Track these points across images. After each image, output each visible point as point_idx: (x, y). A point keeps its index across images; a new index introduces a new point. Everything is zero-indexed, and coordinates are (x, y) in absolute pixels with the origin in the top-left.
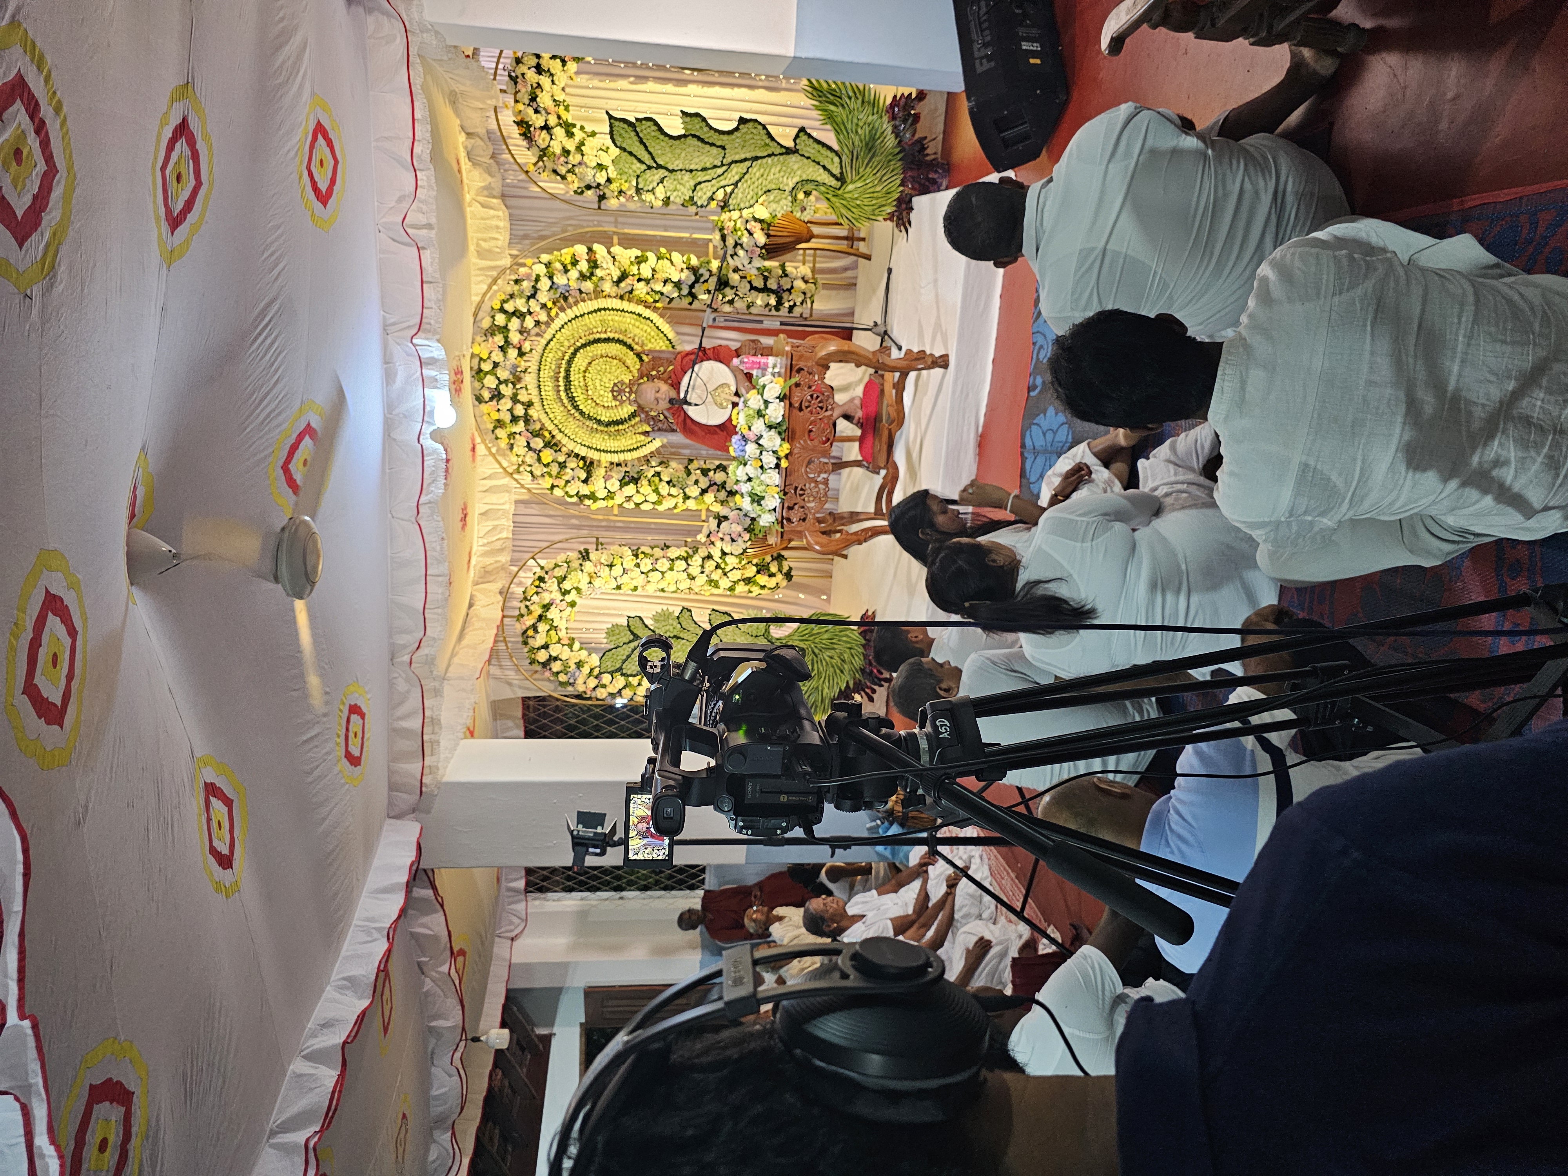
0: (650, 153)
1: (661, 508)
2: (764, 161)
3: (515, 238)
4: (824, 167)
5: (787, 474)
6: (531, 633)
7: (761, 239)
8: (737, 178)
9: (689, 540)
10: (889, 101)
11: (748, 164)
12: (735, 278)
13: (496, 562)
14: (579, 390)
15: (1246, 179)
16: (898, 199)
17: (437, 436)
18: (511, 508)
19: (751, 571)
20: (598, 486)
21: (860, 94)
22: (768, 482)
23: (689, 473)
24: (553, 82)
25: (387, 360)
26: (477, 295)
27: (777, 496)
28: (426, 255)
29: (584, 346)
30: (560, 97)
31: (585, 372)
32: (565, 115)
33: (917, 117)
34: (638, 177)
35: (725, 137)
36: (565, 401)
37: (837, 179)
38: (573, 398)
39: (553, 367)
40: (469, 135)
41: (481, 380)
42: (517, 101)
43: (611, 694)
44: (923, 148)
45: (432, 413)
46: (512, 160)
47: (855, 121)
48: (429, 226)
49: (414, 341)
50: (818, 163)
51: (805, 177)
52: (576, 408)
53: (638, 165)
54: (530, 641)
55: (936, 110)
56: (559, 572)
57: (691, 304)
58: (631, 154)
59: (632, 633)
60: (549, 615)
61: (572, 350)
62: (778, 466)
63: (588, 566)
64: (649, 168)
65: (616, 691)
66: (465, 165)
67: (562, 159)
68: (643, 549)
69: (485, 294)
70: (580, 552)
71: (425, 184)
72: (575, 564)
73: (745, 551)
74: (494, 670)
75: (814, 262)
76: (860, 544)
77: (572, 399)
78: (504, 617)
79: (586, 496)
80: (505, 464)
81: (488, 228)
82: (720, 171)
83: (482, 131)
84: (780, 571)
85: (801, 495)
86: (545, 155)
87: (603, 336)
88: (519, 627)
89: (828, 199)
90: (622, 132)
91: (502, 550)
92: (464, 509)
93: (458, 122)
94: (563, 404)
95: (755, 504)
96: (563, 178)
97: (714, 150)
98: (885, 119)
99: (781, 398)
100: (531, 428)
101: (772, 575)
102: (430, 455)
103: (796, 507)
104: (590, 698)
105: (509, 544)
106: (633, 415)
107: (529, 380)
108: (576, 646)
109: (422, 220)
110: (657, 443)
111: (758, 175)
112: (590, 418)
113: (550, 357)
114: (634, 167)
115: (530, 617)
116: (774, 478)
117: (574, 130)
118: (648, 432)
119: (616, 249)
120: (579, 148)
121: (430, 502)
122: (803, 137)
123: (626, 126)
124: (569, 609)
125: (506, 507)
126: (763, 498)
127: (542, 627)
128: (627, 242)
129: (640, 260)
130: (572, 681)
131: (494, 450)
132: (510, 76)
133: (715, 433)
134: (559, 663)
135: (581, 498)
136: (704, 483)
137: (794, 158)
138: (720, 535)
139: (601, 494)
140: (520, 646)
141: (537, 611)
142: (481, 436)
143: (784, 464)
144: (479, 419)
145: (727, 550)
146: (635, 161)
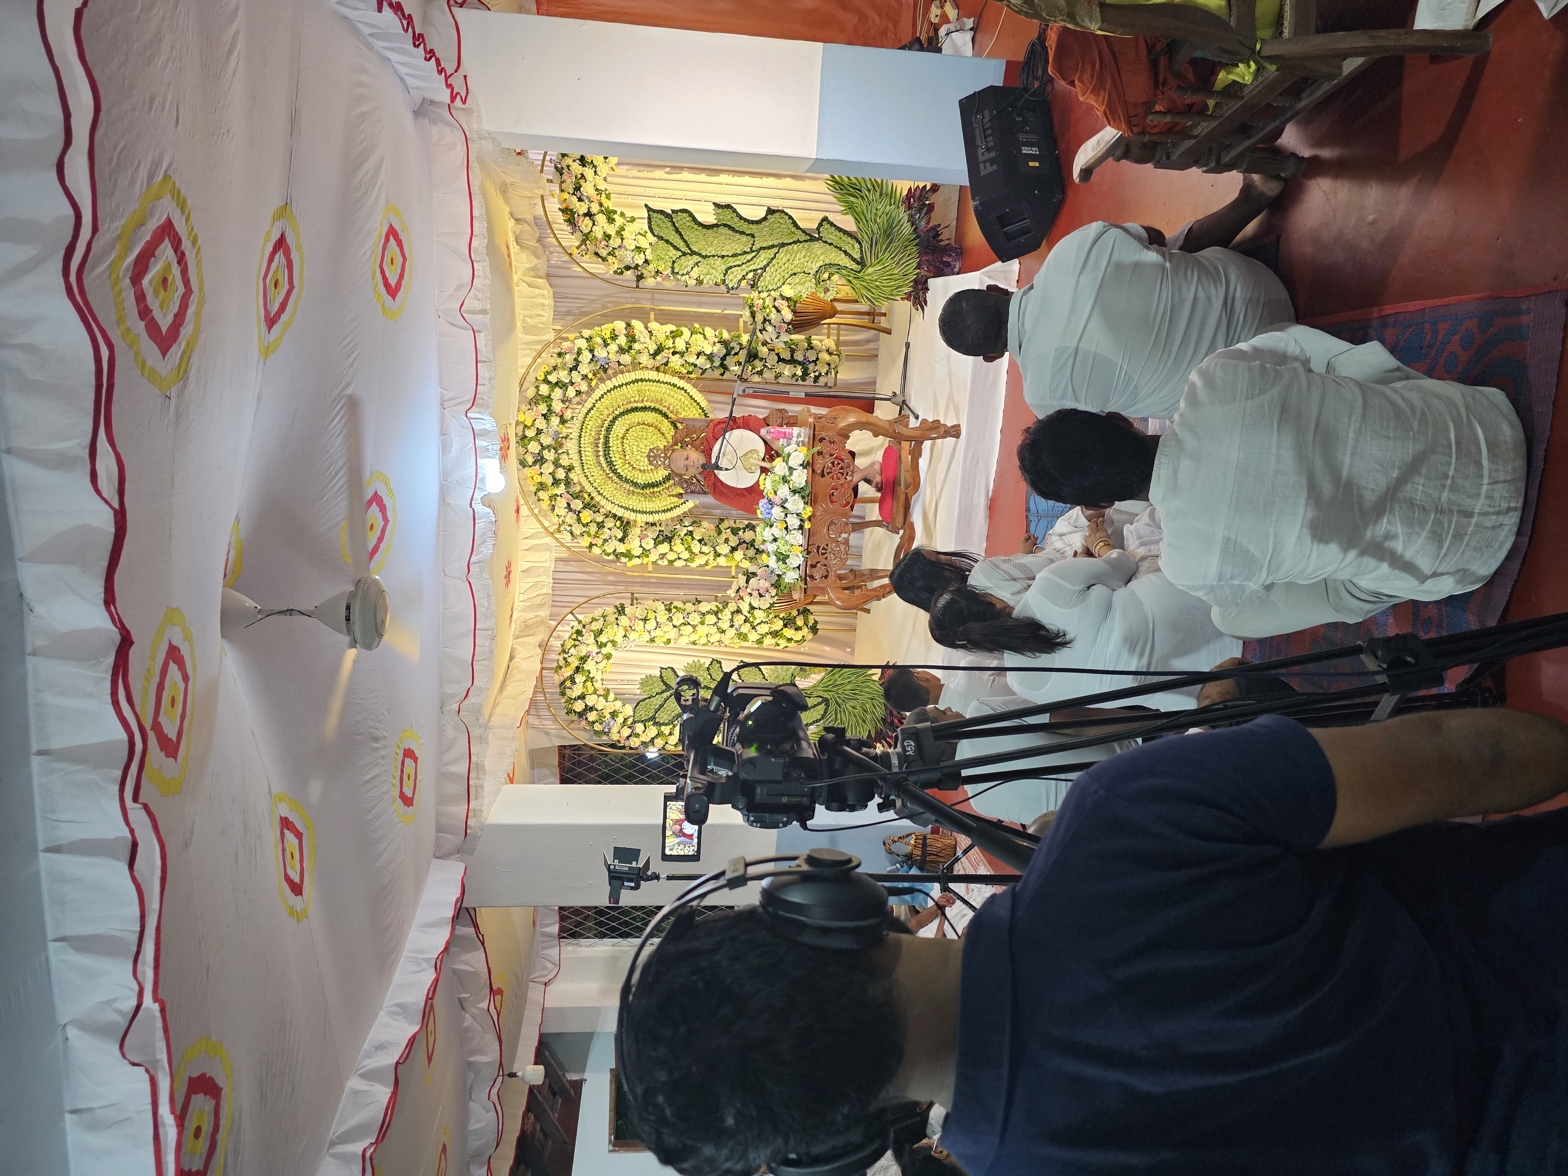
0: (685, 241)
1: (693, 565)
2: (790, 247)
3: (558, 315)
4: (845, 252)
5: (810, 535)
6: (568, 683)
7: (788, 315)
8: (765, 263)
9: (719, 595)
10: (905, 193)
11: (775, 250)
12: (763, 351)
13: (537, 616)
14: (617, 455)
15: (1200, 287)
16: (915, 281)
17: (487, 501)
18: (550, 565)
19: (778, 625)
20: (634, 544)
21: (878, 187)
22: (792, 541)
23: (720, 533)
24: (595, 172)
25: (443, 432)
26: (522, 367)
27: (800, 555)
28: (481, 337)
29: (622, 414)
30: (602, 186)
31: (623, 438)
32: (606, 203)
33: (931, 207)
34: (674, 262)
35: (754, 227)
36: (604, 465)
37: (858, 263)
38: (612, 462)
39: (593, 434)
40: (518, 220)
41: (525, 446)
42: (562, 191)
43: (643, 743)
44: (937, 235)
45: (483, 480)
46: (556, 243)
47: (874, 211)
48: (484, 312)
49: (468, 414)
50: (841, 250)
51: (827, 262)
52: (614, 471)
53: (674, 252)
54: (568, 691)
55: (950, 199)
56: (596, 626)
57: (722, 374)
58: (667, 241)
59: (665, 683)
60: (586, 667)
61: (611, 418)
62: (801, 527)
63: (624, 621)
64: (684, 254)
65: (648, 740)
66: (514, 248)
67: (604, 243)
68: (675, 603)
69: (530, 367)
70: (616, 606)
71: (481, 273)
72: (612, 618)
73: (772, 605)
74: (532, 720)
75: (838, 335)
76: (879, 599)
77: (610, 463)
78: (542, 669)
79: (622, 554)
80: (547, 524)
81: (533, 306)
82: (749, 257)
83: (529, 217)
84: (806, 624)
85: (823, 554)
86: (588, 239)
87: (640, 405)
88: (558, 679)
89: (850, 281)
90: (660, 222)
91: (541, 605)
92: (508, 567)
93: (508, 209)
94: (602, 467)
95: (781, 563)
96: (604, 259)
97: (744, 238)
98: (902, 208)
99: (804, 465)
100: (571, 491)
101: (798, 629)
102: (480, 518)
103: (819, 565)
104: (623, 747)
105: (549, 599)
106: (668, 478)
107: (570, 446)
108: (611, 697)
109: (478, 306)
110: (690, 504)
111: (784, 260)
112: (627, 481)
113: (590, 424)
114: (670, 254)
115: (568, 669)
116: (798, 538)
117: (615, 216)
118: (681, 494)
119: (654, 325)
120: (620, 232)
121: (480, 562)
122: (826, 226)
123: (663, 217)
124: (605, 661)
125: (547, 564)
126: (788, 556)
127: (579, 678)
128: (663, 318)
129: (674, 335)
130: (606, 730)
131: (536, 511)
132: (556, 168)
133: (743, 495)
134: (595, 712)
135: (617, 555)
136: (734, 540)
137: (817, 245)
138: (749, 590)
139: (637, 552)
140: (558, 696)
141: (575, 663)
142: (524, 498)
143: (807, 525)
144: (522, 482)
145: (755, 605)
146: (671, 248)
